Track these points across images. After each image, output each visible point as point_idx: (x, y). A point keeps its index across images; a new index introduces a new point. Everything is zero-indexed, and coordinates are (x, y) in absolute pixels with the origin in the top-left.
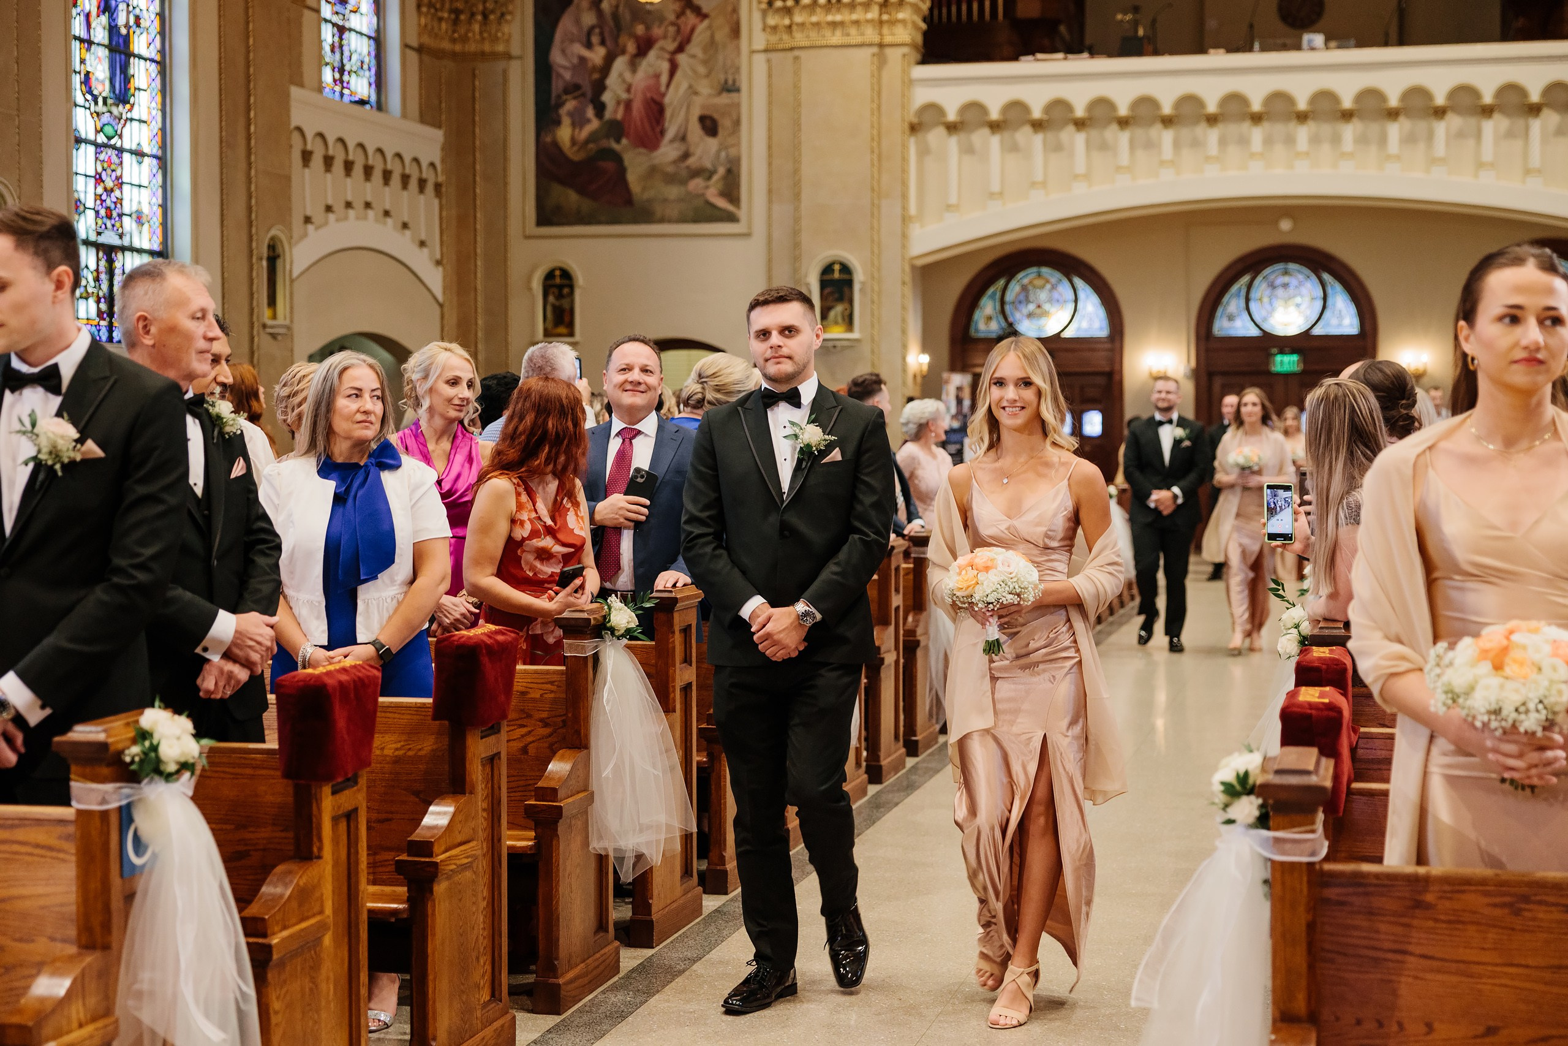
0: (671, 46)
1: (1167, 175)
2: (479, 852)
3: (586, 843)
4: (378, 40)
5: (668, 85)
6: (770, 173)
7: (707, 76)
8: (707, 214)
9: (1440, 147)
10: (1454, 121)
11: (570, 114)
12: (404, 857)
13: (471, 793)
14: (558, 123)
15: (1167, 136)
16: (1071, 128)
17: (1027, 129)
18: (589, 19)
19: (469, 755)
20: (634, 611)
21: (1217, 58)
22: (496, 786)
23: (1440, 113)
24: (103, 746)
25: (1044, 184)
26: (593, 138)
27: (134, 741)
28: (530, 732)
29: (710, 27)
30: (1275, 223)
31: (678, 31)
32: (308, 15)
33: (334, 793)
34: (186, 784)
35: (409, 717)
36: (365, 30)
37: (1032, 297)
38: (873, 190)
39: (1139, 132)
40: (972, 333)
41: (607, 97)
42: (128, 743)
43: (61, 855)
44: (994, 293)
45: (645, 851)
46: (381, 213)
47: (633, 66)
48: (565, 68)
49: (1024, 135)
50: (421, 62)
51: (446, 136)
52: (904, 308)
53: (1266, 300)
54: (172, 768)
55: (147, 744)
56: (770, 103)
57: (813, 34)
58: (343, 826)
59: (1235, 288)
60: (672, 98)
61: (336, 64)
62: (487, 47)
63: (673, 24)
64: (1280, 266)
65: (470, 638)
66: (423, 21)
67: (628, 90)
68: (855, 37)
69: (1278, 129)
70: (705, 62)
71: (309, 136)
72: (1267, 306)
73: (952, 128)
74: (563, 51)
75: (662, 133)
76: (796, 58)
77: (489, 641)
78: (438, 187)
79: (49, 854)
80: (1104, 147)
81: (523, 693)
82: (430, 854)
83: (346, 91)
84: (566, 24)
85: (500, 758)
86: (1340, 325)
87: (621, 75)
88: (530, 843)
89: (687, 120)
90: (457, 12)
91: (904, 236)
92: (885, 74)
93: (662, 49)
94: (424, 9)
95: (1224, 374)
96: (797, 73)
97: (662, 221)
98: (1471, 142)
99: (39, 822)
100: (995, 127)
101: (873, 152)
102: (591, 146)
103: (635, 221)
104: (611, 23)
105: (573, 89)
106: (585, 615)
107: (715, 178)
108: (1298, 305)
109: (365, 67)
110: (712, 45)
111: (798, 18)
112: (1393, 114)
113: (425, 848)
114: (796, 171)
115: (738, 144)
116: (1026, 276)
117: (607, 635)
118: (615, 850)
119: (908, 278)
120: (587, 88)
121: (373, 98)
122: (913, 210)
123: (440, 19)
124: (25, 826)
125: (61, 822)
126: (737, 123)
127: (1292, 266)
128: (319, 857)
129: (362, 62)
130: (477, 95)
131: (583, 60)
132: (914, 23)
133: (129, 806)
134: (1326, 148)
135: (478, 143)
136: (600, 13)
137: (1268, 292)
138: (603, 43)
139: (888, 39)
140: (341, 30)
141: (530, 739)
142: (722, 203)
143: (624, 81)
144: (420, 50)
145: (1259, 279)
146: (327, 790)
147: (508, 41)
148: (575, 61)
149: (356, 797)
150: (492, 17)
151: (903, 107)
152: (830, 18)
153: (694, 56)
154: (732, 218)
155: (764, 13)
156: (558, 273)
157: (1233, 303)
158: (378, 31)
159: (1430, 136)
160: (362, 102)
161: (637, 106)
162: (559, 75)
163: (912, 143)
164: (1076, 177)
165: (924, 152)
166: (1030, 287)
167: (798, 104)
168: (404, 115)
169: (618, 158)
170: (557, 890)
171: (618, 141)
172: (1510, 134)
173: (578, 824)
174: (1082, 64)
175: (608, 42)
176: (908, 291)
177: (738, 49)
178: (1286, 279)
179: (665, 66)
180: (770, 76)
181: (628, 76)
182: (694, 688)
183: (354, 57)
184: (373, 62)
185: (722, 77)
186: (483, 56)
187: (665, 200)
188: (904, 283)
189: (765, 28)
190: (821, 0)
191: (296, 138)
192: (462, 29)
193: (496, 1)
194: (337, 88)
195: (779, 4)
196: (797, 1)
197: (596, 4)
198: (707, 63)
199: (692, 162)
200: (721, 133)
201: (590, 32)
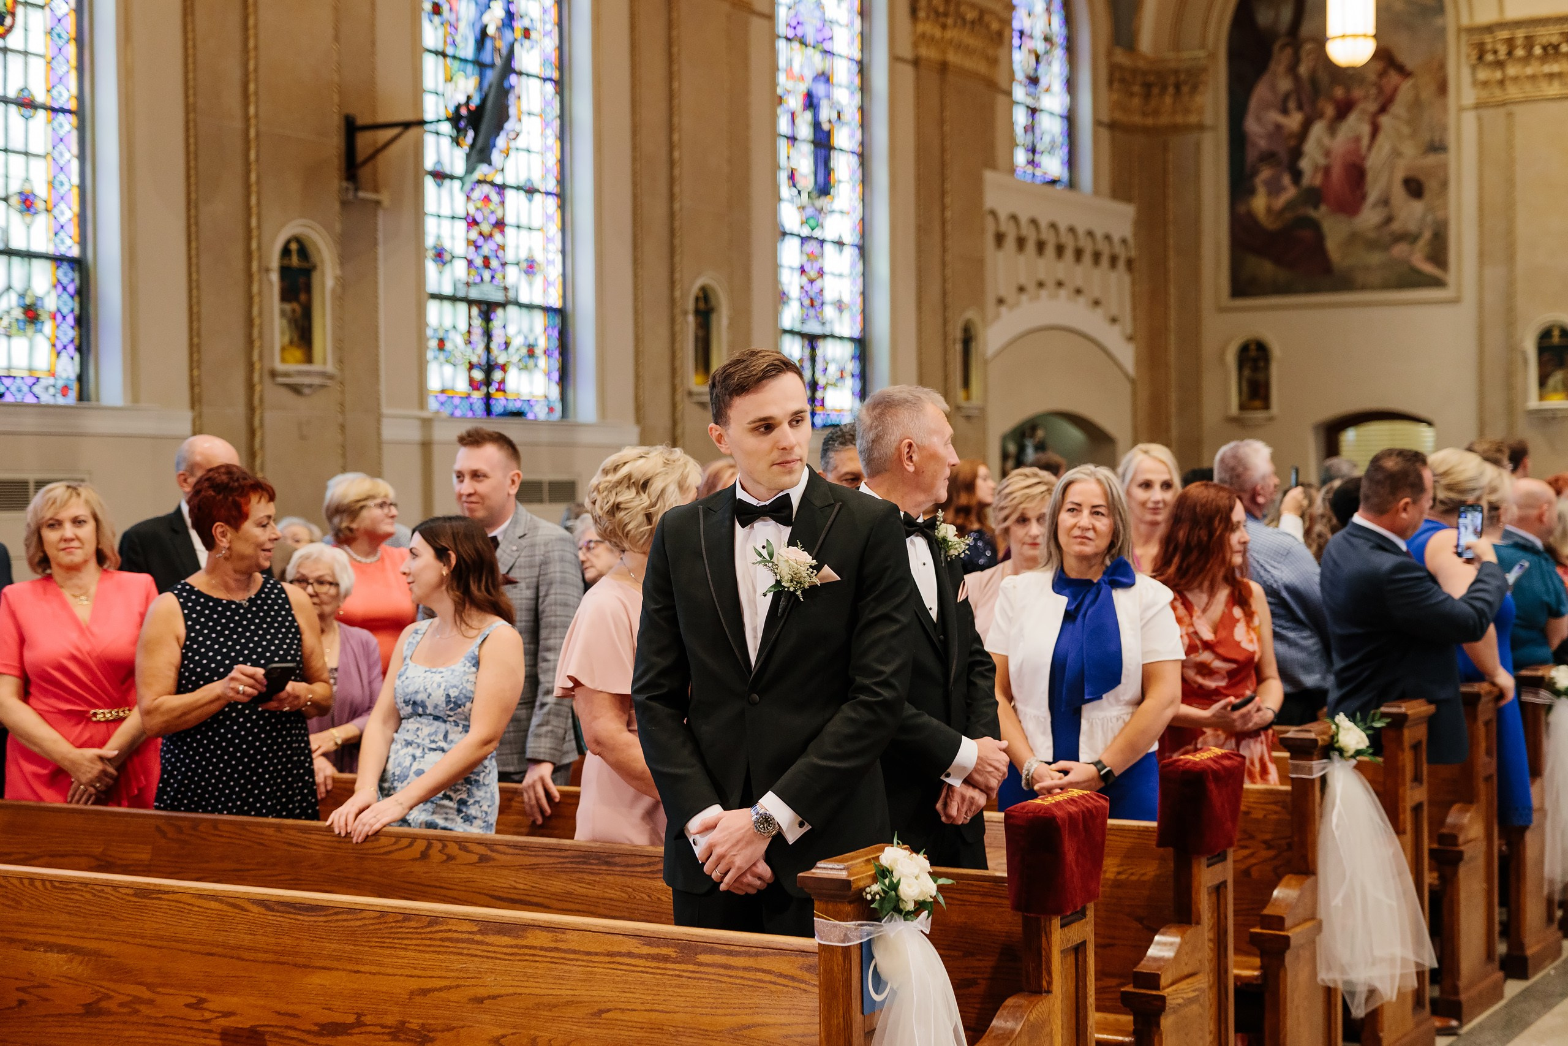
0: (1372, 107)
2: (1205, 986)
3: (1314, 973)
4: (1070, 119)
5: (1370, 147)
6: (1481, 235)
7: (1412, 136)
8: (1413, 279)
11: (1266, 183)
12: (1129, 988)
13: (1198, 923)
14: (1252, 192)
18: (1285, 85)
19: (1195, 884)
20: (1364, 730)
22: (1222, 916)
24: (846, 884)
26: (1290, 206)
27: (875, 879)
28: (1252, 855)
29: (1415, 86)
31: (1380, 90)
32: (1001, 99)
33: (1062, 926)
34: (923, 921)
35: (1132, 840)
36: (1057, 109)
41: (1305, 164)
42: (869, 881)
43: (803, 986)
45: (1378, 985)
46: (1072, 292)
47: (1332, 130)
48: (1260, 136)
50: (1113, 141)
51: (1140, 212)
54: (910, 907)
55: (887, 881)
56: (1481, 162)
57: (1528, 87)
58: (1071, 959)
60: (1375, 160)
61: (1029, 145)
62: (1179, 119)
63: (1374, 85)
65: (1195, 763)
66: (1115, 96)
67: (1327, 153)
70: (1409, 123)
71: (1003, 217)
74: (1259, 120)
75: (1363, 197)
76: (1510, 115)
77: (1215, 766)
78: (1130, 263)
79: (791, 984)
81: (1247, 813)
82: (1157, 988)
83: (1038, 172)
84: (1261, 92)
85: (1226, 887)
87: (1319, 142)
88: (1256, 973)
89: (1390, 183)
90: (1147, 86)
93: (1363, 111)
94: (1116, 85)
96: (1510, 129)
97: (1364, 288)
99: (781, 951)
102: (1288, 215)
103: (1335, 289)
104: (1309, 88)
105: (1268, 157)
106: (1312, 736)
107: (1422, 243)
109: (1057, 145)
110: (1416, 104)
111: (1512, 70)
113: (1152, 980)
114: (1510, 232)
115: (1445, 206)
117: (1335, 755)
118: (1347, 983)
120: (1283, 155)
121: (1065, 178)
124: (768, 954)
125: (803, 952)
126: (1444, 184)
128: (1049, 992)
129: (1054, 143)
130: (1170, 167)
131: (1279, 127)
133: (869, 941)
135: (1170, 216)
136: (1297, 78)
138: (1300, 107)
140: (1033, 111)
141: (1253, 861)
142: (1428, 268)
143: (1322, 146)
144: (1112, 126)
146: (1056, 922)
147: (1201, 111)
148: (1270, 127)
149: (1085, 931)
150: (1185, 89)
152: (1547, 69)
153: (1397, 117)
154: (1438, 283)
155: (1474, 68)
156: (1253, 347)
158: (1070, 110)
160: (1053, 182)
161: (1337, 172)
162: (1253, 144)
167: (1511, 162)
168: (1096, 192)
169: (1315, 226)
170: (1285, 1024)
171: (1316, 207)
173: (1305, 954)
175: (1307, 106)
177: (1445, 109)
179: (1366, 129)
180: (1481, 133)
181: (1326, 141)
182: (1425, 808)
183: (1047, 139)
184: (1066, 141)
185: (1428, 137)
186: (1175, 128)
187: (1367, 268)
189: (1475, 83)
190: (1538, 51)
191: (989, 221)
192: (1153, 103)
193: (1189, 72)
194: (1030, 169)
195: (1490, 57)
196: (1510, 53)
197: (1292, 69)
198: (1413, 122)
199: (1396, 226)
200: (1428, 194)
201: (1286, 98)
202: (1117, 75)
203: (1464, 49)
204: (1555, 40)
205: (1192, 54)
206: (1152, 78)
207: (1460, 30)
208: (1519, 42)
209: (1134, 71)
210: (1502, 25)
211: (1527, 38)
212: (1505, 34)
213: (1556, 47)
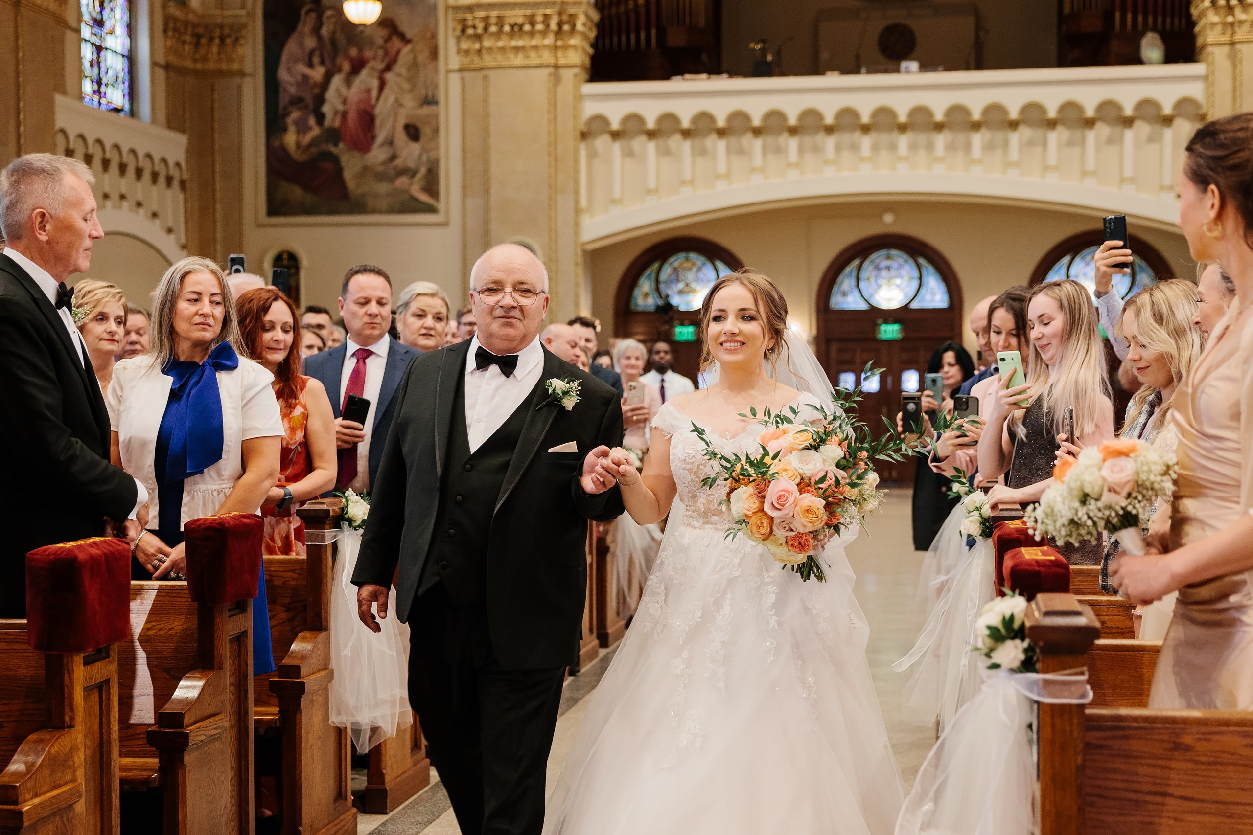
0: (380, 66)
1: (793, 175)
4: (131, 58)
5: (378, 98)
6: (464, 173)
7: (411, 91)
8: (412, 206)
9: (1014, 154)
10: (1025, 132)
11: (296, 123)
14: (285, 129)
15: (793, 143)
16: (714, 136)
17: (678, 137)
18: (310, 43)
21: (833, 79)
23: (1014, 125)
25: (692, 182)
26: (314, 142)
29: (412, 50)
30: (880, 216)
31: (386, 53)
32: (70, 35)
36: (119, 49)
37: (681, 277)
38: (550, 186)
39: (770, 140)
40: (633, 307)
41: (326, 109)
44: (650, 275)
46: (134, 204)
47: (348, 82)
48: (291, 84)
49: (675, 141)
50: (168, 79)
51: (190, 140)
52: (577, 285)
53: (872, 280)
56: (464, 114)
57: (499, 57)
59: (847, 270)
60: (382, 109)
61: (95, 77)
62: (224, 66)
63: (381, 47)
64: (883, 252)
66: (169, 43)
67: (345, 101)
68: (534, 59)
69: (884, 138)
70: (409, 80)
71: (72, 136)
72: (874, 285)
73: (616, 135)
74: (289, 70)
75: (373, 138)
76: (486, 77)
78: (183, 183)
80: (741, 151)
83: (103, 101)
84: (291, 47)
86: (932, 301)
87: (338, 90)
89: (394, 127)
90: (198, 36)
91: (577, 225)
92: (560, 90)
93: (373, 69)
94: (170, 33)
95: (840, 340)
96: (486, 89)
97: (374, 211)
98: (1038, 150)
100: (651, 134)
101: (549, 154)
102: (313, 150)
103: (351, 211)
104: (328, 45)
105: (297, 102)
107: (418, 176)
108: (898, 286)
109: (120, 80)
110: (414, 65)
111: (487, 43)
112: (976, 126)
114: (486, 171)
115: (437, 148)
116: (677, 260)
119: (580, 260)
120: (309, 100)
121: (127, 107)
122: (583, 203)
123: (184, 42)
126: (436, 130)
127: (894, 252)
129: (117, 78)
130: (216, 105)
131: (305, 77)
132: (584, 49)
134: (922, 153)
135: (217, 146)
136: (320, 38)
137: (874, 273)
138: (322, 63)
139: (562, 61)
140: (99, 49)
142: (424, 197)
143: (340, 95)
144: (167, 67)
145: (867, 263)
147: (242, 60)
148: (299, 78)
150: (228, 41)
151: (576, 117)
152: (513, 43)
153: (399, 75)
154: (432, 210)
155: (458, 39)
156: (285, 256)
157: (846, 282)
158: (130, 51)
159: (1006, 144)
160: (117, 110)
161: (352, 116)
162: (285, 90)
163: (583, 148)
164: (718, 176)
165: (592, 155)
166: (680, 270)
167: (486, 116)
168: (154, 121)
169: (335, 160)
171: (336, 145)
172: (1070, 143)
174: (722, 83)
175: (328, 62)
176: (580, 270)
177: (436, 70)
178: (888, 263)
179: (375, 83)
180: (463, 91)
181: (344, 91)
183: (110, 73)
184: (127, 77)
185: (423, 92)
186: (221, 73)
187: (376, 196)
188: (577, 264)
189: (459, 51)
190: (507, 28)
191: (60, 138)
192: (203, 51)
193: (231, 28)
194: (96, 98)
195: (470, 31)
196: (486, 29)
197: (316, 30)
198: (411, 80)
199: (398, 162)
200: (423, 139)
201: (311, 54)
202: (171, 25)
203: (451, 24)
204: (520, 20)
205: (234, 13)
206: (200, 30)
207: (447, 8)
208: (493, 20)
209: (186, 23)
210: (480, 6)
211: (499, 17)
212: (482, 14)
213: (521, 27)
